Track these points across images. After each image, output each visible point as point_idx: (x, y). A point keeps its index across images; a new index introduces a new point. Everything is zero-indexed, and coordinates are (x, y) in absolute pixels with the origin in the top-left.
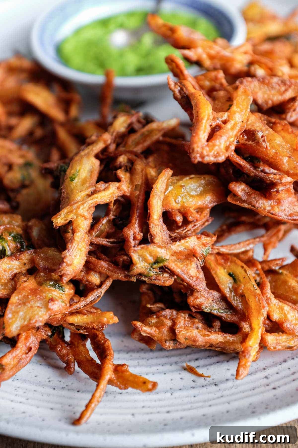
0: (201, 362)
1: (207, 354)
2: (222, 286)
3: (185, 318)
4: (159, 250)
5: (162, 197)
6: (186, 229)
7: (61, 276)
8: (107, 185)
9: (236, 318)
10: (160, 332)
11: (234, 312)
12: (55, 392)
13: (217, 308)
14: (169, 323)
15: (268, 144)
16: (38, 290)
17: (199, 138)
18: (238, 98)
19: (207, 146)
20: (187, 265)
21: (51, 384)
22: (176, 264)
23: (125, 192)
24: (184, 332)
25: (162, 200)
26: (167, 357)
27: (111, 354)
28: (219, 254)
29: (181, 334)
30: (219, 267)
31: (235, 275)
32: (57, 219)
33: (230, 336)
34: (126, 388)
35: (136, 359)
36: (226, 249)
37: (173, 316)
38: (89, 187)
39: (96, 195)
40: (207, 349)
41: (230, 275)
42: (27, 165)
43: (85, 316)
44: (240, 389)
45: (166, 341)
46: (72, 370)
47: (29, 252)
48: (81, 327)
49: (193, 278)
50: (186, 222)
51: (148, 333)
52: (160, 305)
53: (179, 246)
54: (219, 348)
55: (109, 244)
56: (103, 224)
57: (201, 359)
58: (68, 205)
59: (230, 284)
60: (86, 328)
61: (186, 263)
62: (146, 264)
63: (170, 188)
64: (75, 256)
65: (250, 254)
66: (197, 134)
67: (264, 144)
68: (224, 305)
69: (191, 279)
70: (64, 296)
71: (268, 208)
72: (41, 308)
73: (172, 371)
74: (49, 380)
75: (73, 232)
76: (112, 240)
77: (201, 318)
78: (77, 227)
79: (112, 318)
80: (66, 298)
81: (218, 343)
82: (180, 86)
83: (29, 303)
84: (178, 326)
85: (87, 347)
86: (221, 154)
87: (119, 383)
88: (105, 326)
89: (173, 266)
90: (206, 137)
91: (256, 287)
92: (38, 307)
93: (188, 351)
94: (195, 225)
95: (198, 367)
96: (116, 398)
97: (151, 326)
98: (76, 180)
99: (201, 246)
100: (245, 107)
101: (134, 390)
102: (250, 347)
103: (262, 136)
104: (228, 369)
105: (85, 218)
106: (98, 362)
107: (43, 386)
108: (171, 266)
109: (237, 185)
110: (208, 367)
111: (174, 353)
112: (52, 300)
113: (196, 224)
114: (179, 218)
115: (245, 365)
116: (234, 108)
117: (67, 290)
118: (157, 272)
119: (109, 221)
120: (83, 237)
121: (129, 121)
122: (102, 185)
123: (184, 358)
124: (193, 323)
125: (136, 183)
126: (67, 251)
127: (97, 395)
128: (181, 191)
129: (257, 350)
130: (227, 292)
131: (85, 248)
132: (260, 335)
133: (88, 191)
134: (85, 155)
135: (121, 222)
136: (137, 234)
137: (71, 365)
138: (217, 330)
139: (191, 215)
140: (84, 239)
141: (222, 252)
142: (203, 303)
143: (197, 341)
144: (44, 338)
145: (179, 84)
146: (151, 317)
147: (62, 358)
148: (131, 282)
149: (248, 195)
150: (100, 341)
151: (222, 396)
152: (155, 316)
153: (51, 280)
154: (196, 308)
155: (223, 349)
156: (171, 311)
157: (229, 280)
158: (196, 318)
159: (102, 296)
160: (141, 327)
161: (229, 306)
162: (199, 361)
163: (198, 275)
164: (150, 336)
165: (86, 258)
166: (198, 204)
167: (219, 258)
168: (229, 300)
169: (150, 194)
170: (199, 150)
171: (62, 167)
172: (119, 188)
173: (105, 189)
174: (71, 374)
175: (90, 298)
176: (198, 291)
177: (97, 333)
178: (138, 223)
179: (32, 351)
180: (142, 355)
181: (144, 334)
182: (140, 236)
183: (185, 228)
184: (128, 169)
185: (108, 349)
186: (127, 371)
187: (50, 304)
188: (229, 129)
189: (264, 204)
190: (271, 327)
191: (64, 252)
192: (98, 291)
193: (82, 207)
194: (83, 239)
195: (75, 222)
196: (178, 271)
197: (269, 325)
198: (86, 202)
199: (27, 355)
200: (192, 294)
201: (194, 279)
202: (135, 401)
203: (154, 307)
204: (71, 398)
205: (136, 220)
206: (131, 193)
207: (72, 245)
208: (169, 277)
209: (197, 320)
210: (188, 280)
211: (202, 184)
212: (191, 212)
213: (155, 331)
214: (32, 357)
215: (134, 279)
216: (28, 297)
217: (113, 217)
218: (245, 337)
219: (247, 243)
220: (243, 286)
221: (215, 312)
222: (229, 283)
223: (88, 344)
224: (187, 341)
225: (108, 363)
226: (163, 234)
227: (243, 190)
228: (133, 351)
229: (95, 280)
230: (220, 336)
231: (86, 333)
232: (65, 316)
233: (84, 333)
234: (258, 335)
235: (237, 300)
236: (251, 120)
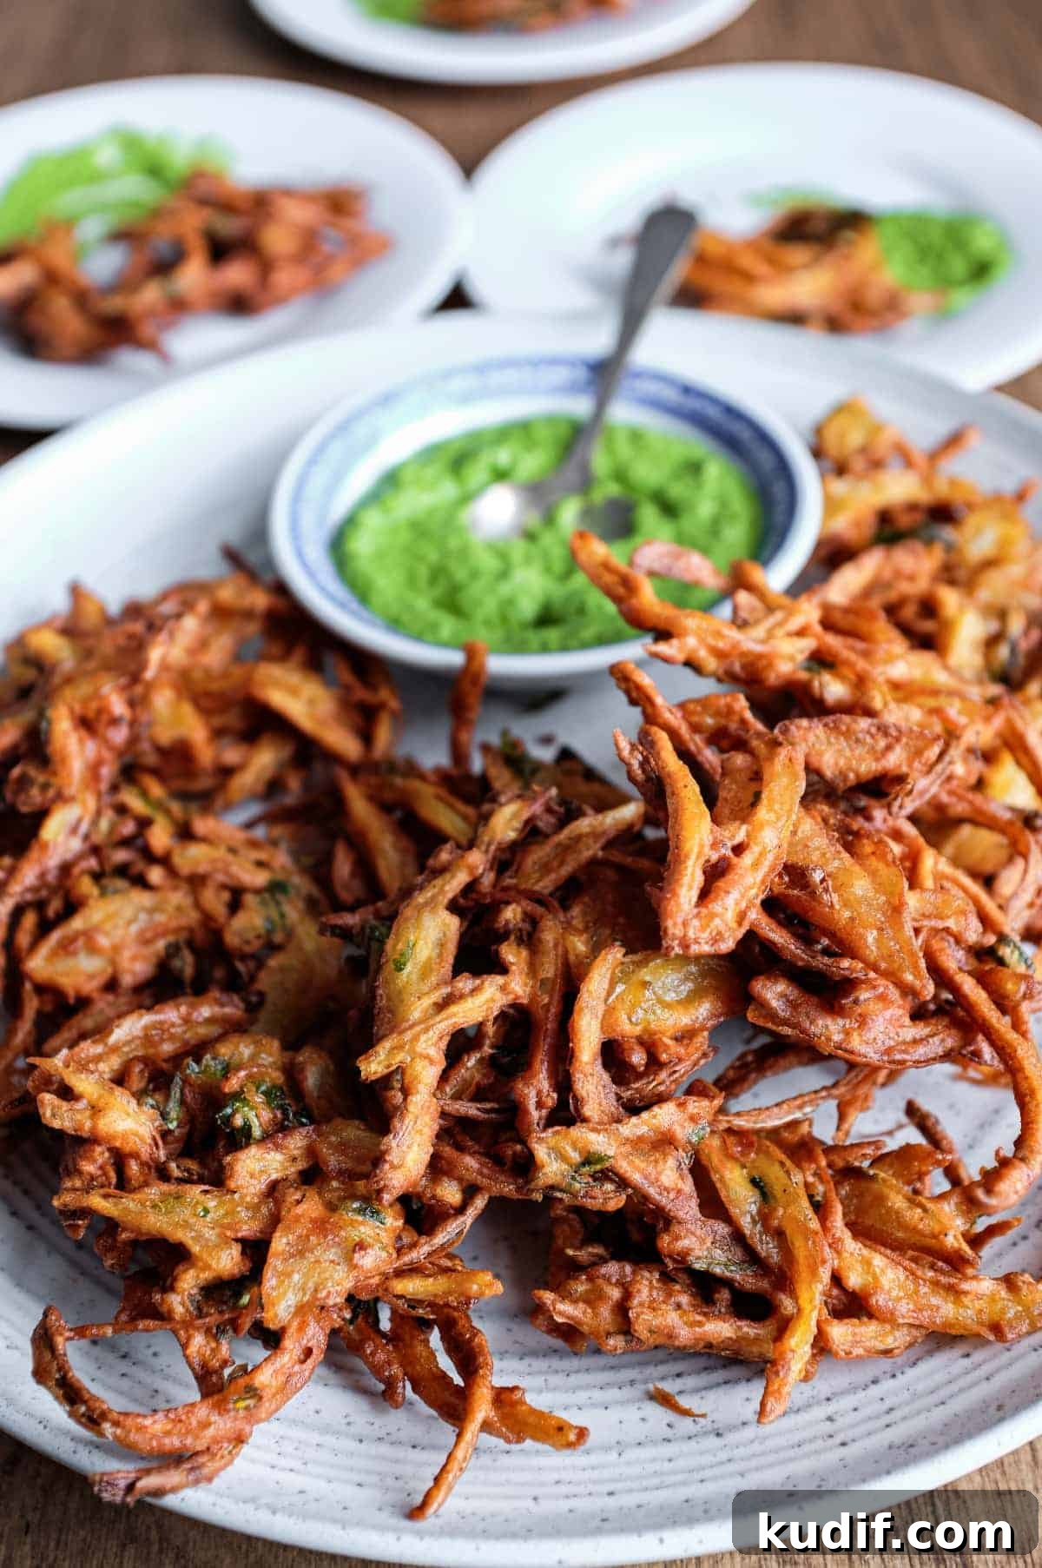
0: (690, 1382)
1: (702, 1362)
2: (734, 1211)
3: (651, 1282)
4: (593, 1137)
5: (601, 1009)
6: (653, 1080)
7: (379, 1192)
8: (478, 982)
9: (764, 1284)
10: (596, 1315)
11: (763, 1270)
12: (363, 1446)
13: (724, 1259)
14: (615, 1294)
15: (835, 898)
16: (328, 1222)
17: (678, 905)
18: (772, 784)
19: (698, 915)
20: (656, 1161)
21: (352, 1429)
22: (631, 1163)
23: (517, 997)
24: (647, 1316)
25: (600, 1016)
26: (612, 1368)
27: (487, 1364)
28: (730, 1131)
29: (640, 1320)
30: (729, 1165)
31: (765, 1184)
32: (369, 1063)
33: (748, 1326)
34: (520, 1440)
35: (540, 1372)
36: (747, 1121)
37: (625, 1276)
38: (438, 985)
39: (453, 1009)
40: (702, 1351)
41: (755, 1183)
42: (276, 888)
43: (431, 1280)
44: (771, 1444)
45: (608, 1334)
46: (400, 1399)
47: (304, 1131)
48: (420, 1302)
49: (668, 1193)
50: (654, 1063)
51: (568, 1318)
52: (598, 1250)
53: (637, 1126)
54: (727, 1349)
55: (483, 1116)
56: (467, 1069)
57: (689, 1375)
58: (392, 1031)
59: (753, 1206)
60: (432, 1305)
61: (653, 1158)
62: (565, 1167)
63: (620, 988)
64: (409, 1147)
65: (805, 1128)
66: (675, 894)
67: (826, 897)
68: (738, 1254)
69: (666, 1194)
70: (384, 1234)
71: (837, 1037)
72: (339, 1264)
73: (622, 1403)
74: (348, 1420)
75: (406, 1092)
76: (488, 1106)
77: (688, 1282)
78: (412, 1082)
79: (490, 1285)
80: (386, 1238)
81: (723, 1342)
82: (642, 754)
83: (312, 1253)
84: (636, 1302)
85: (431, 1345)
86: (727, 935)
87: (504, 1430)
88: (472, 1301)
89: (624, 1167)
90: (694, 899)
91: (810, 1213)
92: (332, 1262)
93: (660, 1354)
94: (675, 1072)
95: (681, 1392)
96: (498, 1463)
97: (575, 1302)
98: (408, 968)
99: (686, 1124)
100: (786, 807)
101: (539, 1446)
102: (793, 1351)
103: (823, 881)
104: (748, 1399)
105: (432, 1062)
106: (458, 1380)
107: (337, 1433)
108: (621, 1167)
109: (769, 984)
110: (704, 1393)
111: (626, 1358)
112: (361, 1246)
113: (677, 1068)
114: (638, 1058)
115: (779, 1391)
116: (763, 813)
117: (389, 1221)
118: (588, 1183)
119: (481, 1061)
120: (427, 1104)
121: (526, 815)
122: (465, 983)
123: (651, 1371)
124: (669, 1295)
125: (543, 975)
126: (391, 1136)
127: (460, 1454)
128: (644, 996)
129: (807, 1357)
130: (746, 1223)
131: (430, 1127)
132: (813, 1323)
133: (436, 996)
134: (426, 904)
135: (507, 1060)
136: (546, 1094)
137: (397, 1388)
138: (723, 1310)
139: (665, 1051)
140: (429, 1108)
141: (739, 1126)
142: (691, 1250)
143: (676, 1337)
144: (337, 1326)
145: (641, 748)
146: (577, 1279)
147: (377, 1371)
148: (531, 1201)
149: (793, 1005)
150: (462, 1335)
151: (729, 1460)
152: (584, 1277)
153: (354, 1197)
154: (675, 1260)
155: (737, 1353)
156: (621, 1264)
157: (752, 1196)
158: (677, 1282)
159: (465, 1230)
160: (554, 1304)
161: (752, 1257)
162: (685, 1378)
163: (680, 1185)
164: (572, 1322)
165: (431, 1150)
166: (683, 1024)
167: (731, 1140)
168: (750, 1242)
169: (573, 1005)
170: (678, 932)
171: (373, 929)
172: (505, 990)
173: (474, 991)
174: (397, 1408)
175: (440, 1238)
176: (679, 1223)
177: (456, 1314)
178: (547, 1070)
179: (314, 1356)
180: (556, 1363)
181: (560, 1320)
182: (551, 1099)
183: (652, 1078)
184: (525, 939)
185: (482, 1352)
186: (522, 1402)
187: (357, 1256)
188: (746, 869)
189: (827, 1026)
190: (844, 1304)
191: (385, 1140)
192: (458, 1222)
193: (423, 1038)
194: (425, 1109)
195: (409, 1072)
196: (636, 1178)
197: (839, 1300)
198: (433, 1025)
199: (304, 1366)
200: (667, 1228)
201: (672, 1196)
202: (540, 1469)
203: (583, 1255)
204: (397, 1461)
205: (542, 1063)
206: (533, 997)
207: (402, 1121)
208: (616, 1192)
209: (677, 1287)
210: (658, 1197)
211: (692, 974)
212: (666, 1045)
213: (584, 1313)
214: (313, 1369)
215: (538, 1197)
216: (309, 1240)
217: (491, 1051)
218: (783, 1327)
219: (798, 1102)
220: (781, 1212)
221: (718, 1270)
222: (751, 1203)
223: (435, 1338)
224: (655, 1336)
225: (481, 1384)
226: (602, 1096)
227: (783, 996)
228: (534, 1353)
229: (449, 1196)
230: (727, 1325)
231: (431, 1317)
232: (387, 1278)
233: (426, 1316)
234: (809, 1325)
235: (767, 1243)
236: (803, 832)
